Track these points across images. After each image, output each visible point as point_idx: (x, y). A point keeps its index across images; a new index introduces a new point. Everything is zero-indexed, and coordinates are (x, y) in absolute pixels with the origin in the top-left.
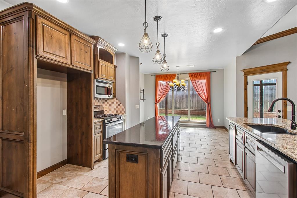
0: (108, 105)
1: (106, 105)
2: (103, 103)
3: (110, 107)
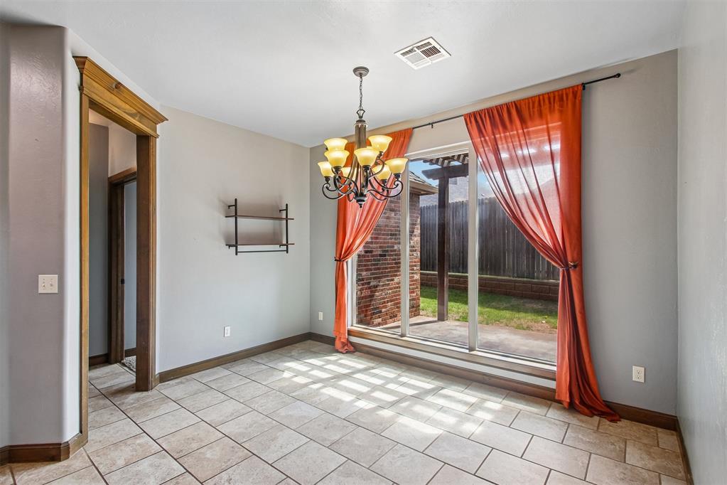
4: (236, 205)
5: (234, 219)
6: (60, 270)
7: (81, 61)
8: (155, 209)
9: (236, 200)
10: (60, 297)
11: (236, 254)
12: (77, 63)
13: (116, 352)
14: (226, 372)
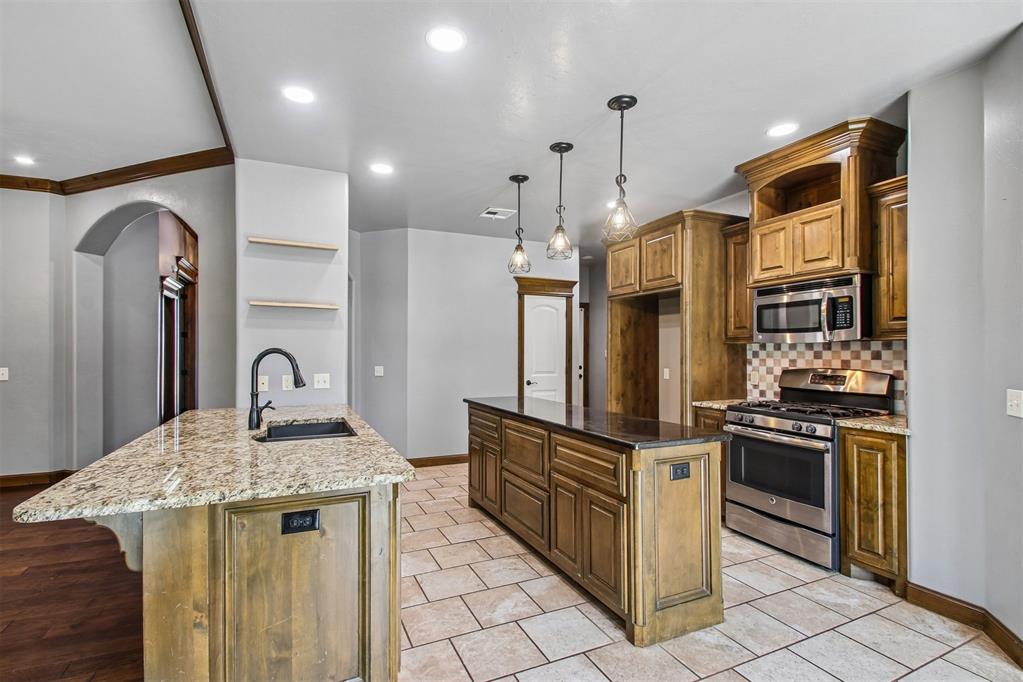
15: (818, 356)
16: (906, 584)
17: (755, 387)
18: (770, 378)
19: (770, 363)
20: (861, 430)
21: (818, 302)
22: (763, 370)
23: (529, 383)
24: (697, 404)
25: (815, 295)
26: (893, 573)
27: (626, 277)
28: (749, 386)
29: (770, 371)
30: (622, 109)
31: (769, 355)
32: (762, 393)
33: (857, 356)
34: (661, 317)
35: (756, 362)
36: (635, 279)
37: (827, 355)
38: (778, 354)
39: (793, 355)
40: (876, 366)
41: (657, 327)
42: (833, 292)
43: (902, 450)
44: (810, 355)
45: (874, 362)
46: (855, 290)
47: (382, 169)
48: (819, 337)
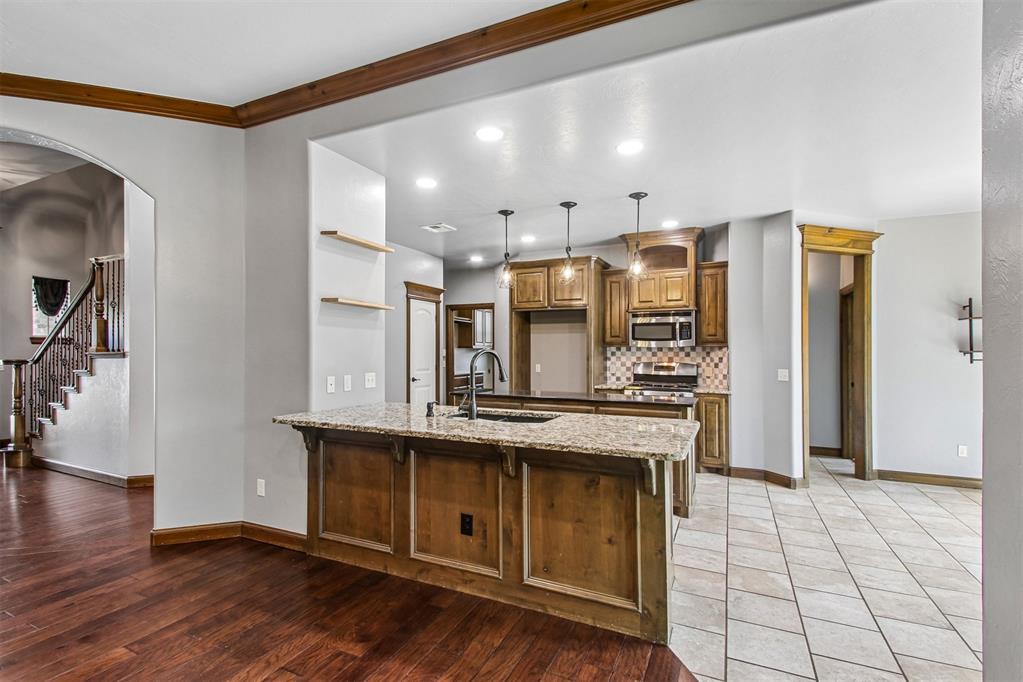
0: (712, 364)
1: (708, 365)
2: (704, 359)
3: (717, 371)
4: (970, 306)
5: (968, 321)
6: (789, 367)
7: (802, 228)
8: (870, 319)
9: (970, 300)
10: (789, 384)
11: (971, 362)
12: (800, 230)
13: (848, 450)
14: (957, 493)
15: (654, 354)
16: (730, 469)
17: (613, 375)
18: (624, 369)
19: (623, 359)
20: (708, 393)
21: (674, 324)
22: (618, 364)
23: (414, 380)
24: (599, 387)
25: (671, 319)
26: (722, 464)
27: (534, 295)
28: (608, 374)
29: (623, 364)
30: (638, 199)
31: (623, 354)
32: (618, 379)
33: (677, 355)
34: (532, 326)
35: (613, 359)
36: (544, 298)
37: (660, 354)
38: (629, 353)
39: (639, 354)
40: (687, 360)
41: (529, 333)
42: (682, 319)
43: (727, 402)
44: (649, 354)
45: (687, 358)
46: (692, 319)
47: (426, 183)
48: (672, 344)
